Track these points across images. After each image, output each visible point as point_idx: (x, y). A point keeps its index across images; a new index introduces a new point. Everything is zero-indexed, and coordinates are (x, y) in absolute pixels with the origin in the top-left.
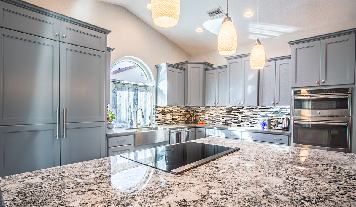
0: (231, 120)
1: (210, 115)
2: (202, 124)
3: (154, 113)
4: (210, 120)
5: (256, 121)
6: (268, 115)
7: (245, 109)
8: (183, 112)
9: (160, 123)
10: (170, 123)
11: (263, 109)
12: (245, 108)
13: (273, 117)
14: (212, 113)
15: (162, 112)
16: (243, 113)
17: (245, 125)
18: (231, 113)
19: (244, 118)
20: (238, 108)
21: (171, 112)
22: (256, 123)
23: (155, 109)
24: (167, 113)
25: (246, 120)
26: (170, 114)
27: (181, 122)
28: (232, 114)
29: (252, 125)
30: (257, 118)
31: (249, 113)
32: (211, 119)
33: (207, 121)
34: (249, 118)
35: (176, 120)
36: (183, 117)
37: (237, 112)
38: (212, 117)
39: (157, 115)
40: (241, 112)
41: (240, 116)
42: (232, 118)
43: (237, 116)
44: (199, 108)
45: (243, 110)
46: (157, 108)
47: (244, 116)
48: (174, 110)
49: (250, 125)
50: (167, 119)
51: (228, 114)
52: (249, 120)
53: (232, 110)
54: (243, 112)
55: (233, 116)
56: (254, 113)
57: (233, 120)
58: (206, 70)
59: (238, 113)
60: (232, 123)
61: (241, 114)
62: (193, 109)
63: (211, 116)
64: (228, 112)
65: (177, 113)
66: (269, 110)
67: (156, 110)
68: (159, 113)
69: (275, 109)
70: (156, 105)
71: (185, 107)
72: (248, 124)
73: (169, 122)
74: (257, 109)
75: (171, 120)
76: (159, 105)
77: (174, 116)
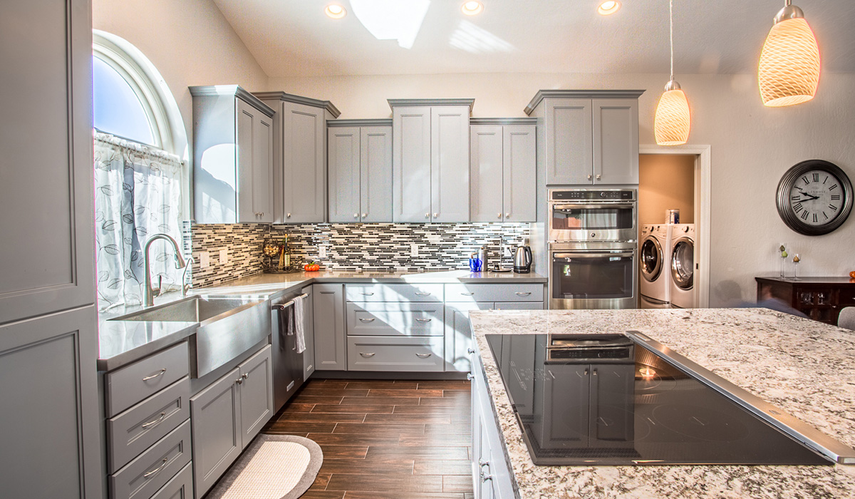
0: (391, 257)
1: (334, 247)
2: (315, 271)
3: (189, 246)
4: (334, 261)
5: (452, 255)
6: (479, 242)
7: (425, 230)
8: (256, 240)
9: (204, 281)
10: (228, 275)
11: (468, 229)
12: (426, 226)
13: (489, 246)
14: (337, 240)
15: (209, 244)
16: (423, 239)
17: (428, 266)
18: (392, 240)
19: (424, 249)
20: (408, 225)
21: (229, 242)
22: (453, 260)
23: (190, 234)
24: (220, 244)
25: (431, 255)
26: (226, 248)
27: (252, 269)
28: (395, 242)
29: (444, 265)
30: (455, 249)
31: (435, 239)
32: (336, 255)
33: (324, 263)
34: (437, 250)
35: (242, 266)
36: (255, 255)
37: (408, 236)
38: (340, 252)
39: (196, 254)
40: (416, 236)
41: (415, 247)
42: (396, 251)
43: (409, 247)
44: (296, 228)
45: (423, 232)
46: (195, 231)
47: (425, 245)
48: (236, 236)
49: (438, 267)
50: (221, 263)
51: (383, 241)
52: (437, 253)
53: (394, 232)
54: (422, 235)
55: (396, 246)
56: (448, 238)
57: (397, 256)
58: (329, 124)
59: (411, 239)
60: (396, 264)
61: (417, 242)
62: (277, 230)
63: (337, 249)
64: (383, 238)
65: (243, 245)
66: (479, 231)
67: (194, 239)
68: (200, 246)
69: (492, 228)
70: (192, 222)
71: (260, 225)
72: (433, 265)
73: (226, 272)
74: (454, 229)
75: (231, 268)
76: (203, 219)
77: (236, 255)
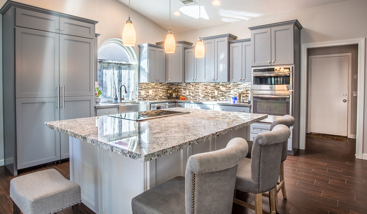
0: (208, 95)
1: (191, 91)
2: (183, 99)
3: (137, 89)
4: (191, 96)
5: (229, 96)
6: (239, 90)
7: (220, 85)
8: (166, 88)
9: (142, 99)
11: (235, 85)
12: (220, 84)
13: (243, 92)
14: (192, 89)
15: (144, 89)
16: (219, 89)
17: (221, 99)
18: (209, 89)
19: (219, 93)
20: (214, 84)
21: (153, 88)
22: (229, 97)
23: (138, 85)
24: (150, 89)
25: (222, 95)
26: (152, 90)
27: (164, 97)
29: (226, 99)
30: (230, 93)
31: (223, 89)
32: (191, 94)
33: (188, 97)
34: (224, 93)
35: (159, 96)
36: (165, 93)
37: (214, 88)
38: (193, 93)
39: (140, 91)
40: (217, 88)
41: (216, 92)
43: (214, 92)
44: (180, 84)
45: (219, 86)
47: (220, 91)
48: (156, 86)
49: (224, 100)
50: (149, 94)
51: (206, 90)
52: (224, 94)
54: (219, 87)
55: (210, 91)
56: (228, 88)
57: (210, 95)
58: (185, 48)
60: (210, 98)
61: (217, 90)
62: (175, 85)
64: (206, 88)
65: (159, 89)
66: (240, 86)
67: (139, 87)
68: (141, 89)
69: (245, 85)
70: (138, 82)
71: (167, 84)
72: (223, 99)
73: (151, 97)
74: (230, 85)
75: (154, 96)
76: (142, 81)
77: (156, 92)
